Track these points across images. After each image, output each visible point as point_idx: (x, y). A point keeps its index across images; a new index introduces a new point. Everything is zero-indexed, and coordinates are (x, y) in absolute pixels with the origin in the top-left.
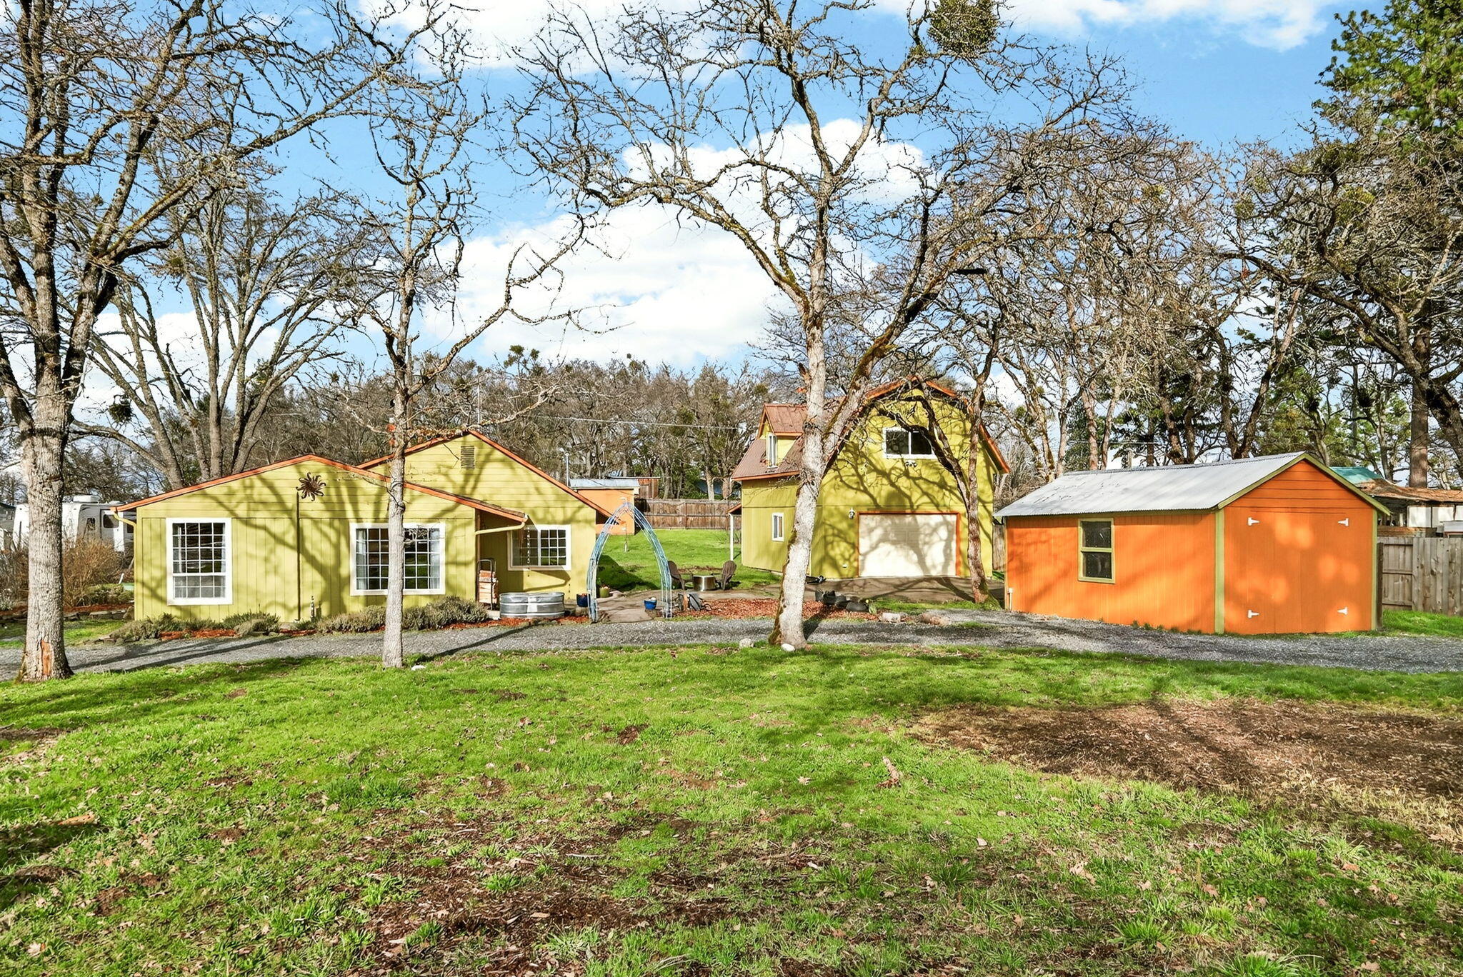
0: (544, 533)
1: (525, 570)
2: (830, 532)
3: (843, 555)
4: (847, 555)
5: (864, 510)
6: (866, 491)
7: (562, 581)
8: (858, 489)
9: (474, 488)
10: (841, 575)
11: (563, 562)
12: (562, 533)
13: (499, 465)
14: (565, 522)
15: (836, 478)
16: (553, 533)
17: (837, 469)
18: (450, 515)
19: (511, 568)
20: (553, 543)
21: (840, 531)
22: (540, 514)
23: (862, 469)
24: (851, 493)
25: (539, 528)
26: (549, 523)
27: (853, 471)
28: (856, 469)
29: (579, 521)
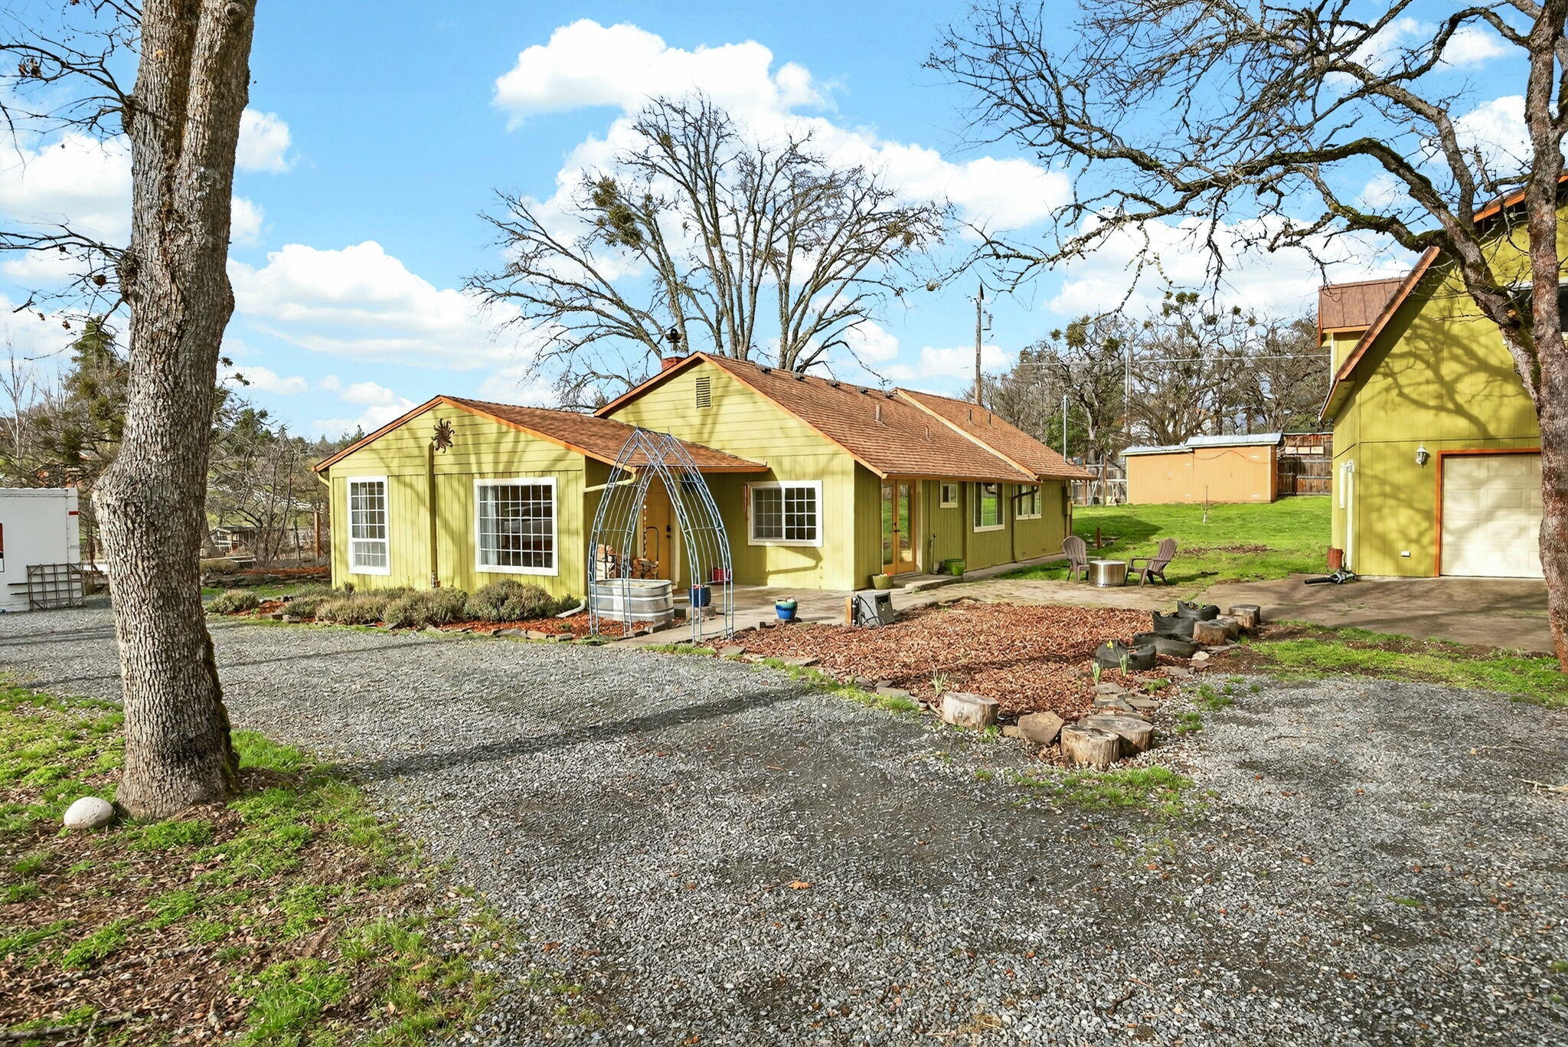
0: (790, 492)
1: (769, 543)
2: (1375, 489)
3: (1404, 534)
4: (1413, 533)
5: (1456, 447)
6: (1460, 411)
7: (811, 562)
8: (1440, 408)
9: (711, 433)
10: (1398, 567)
11: (812, 535)
12: (811, 493)
13: (738, 399)
14: (818, 475)
15: (1388, 390)
16: (800, 491)
17: (1392, 374)
18: (561, 466)
19: (752, 541)
20: (801, 508)
21: (1397, 488)
22: (787, 464)
23: (1449, 369)
24: (1426, 416)
25: (784, 484)
26: (797, 478)
27: (1429, 374)
28: (1435, 369)
29: (833, 473)
